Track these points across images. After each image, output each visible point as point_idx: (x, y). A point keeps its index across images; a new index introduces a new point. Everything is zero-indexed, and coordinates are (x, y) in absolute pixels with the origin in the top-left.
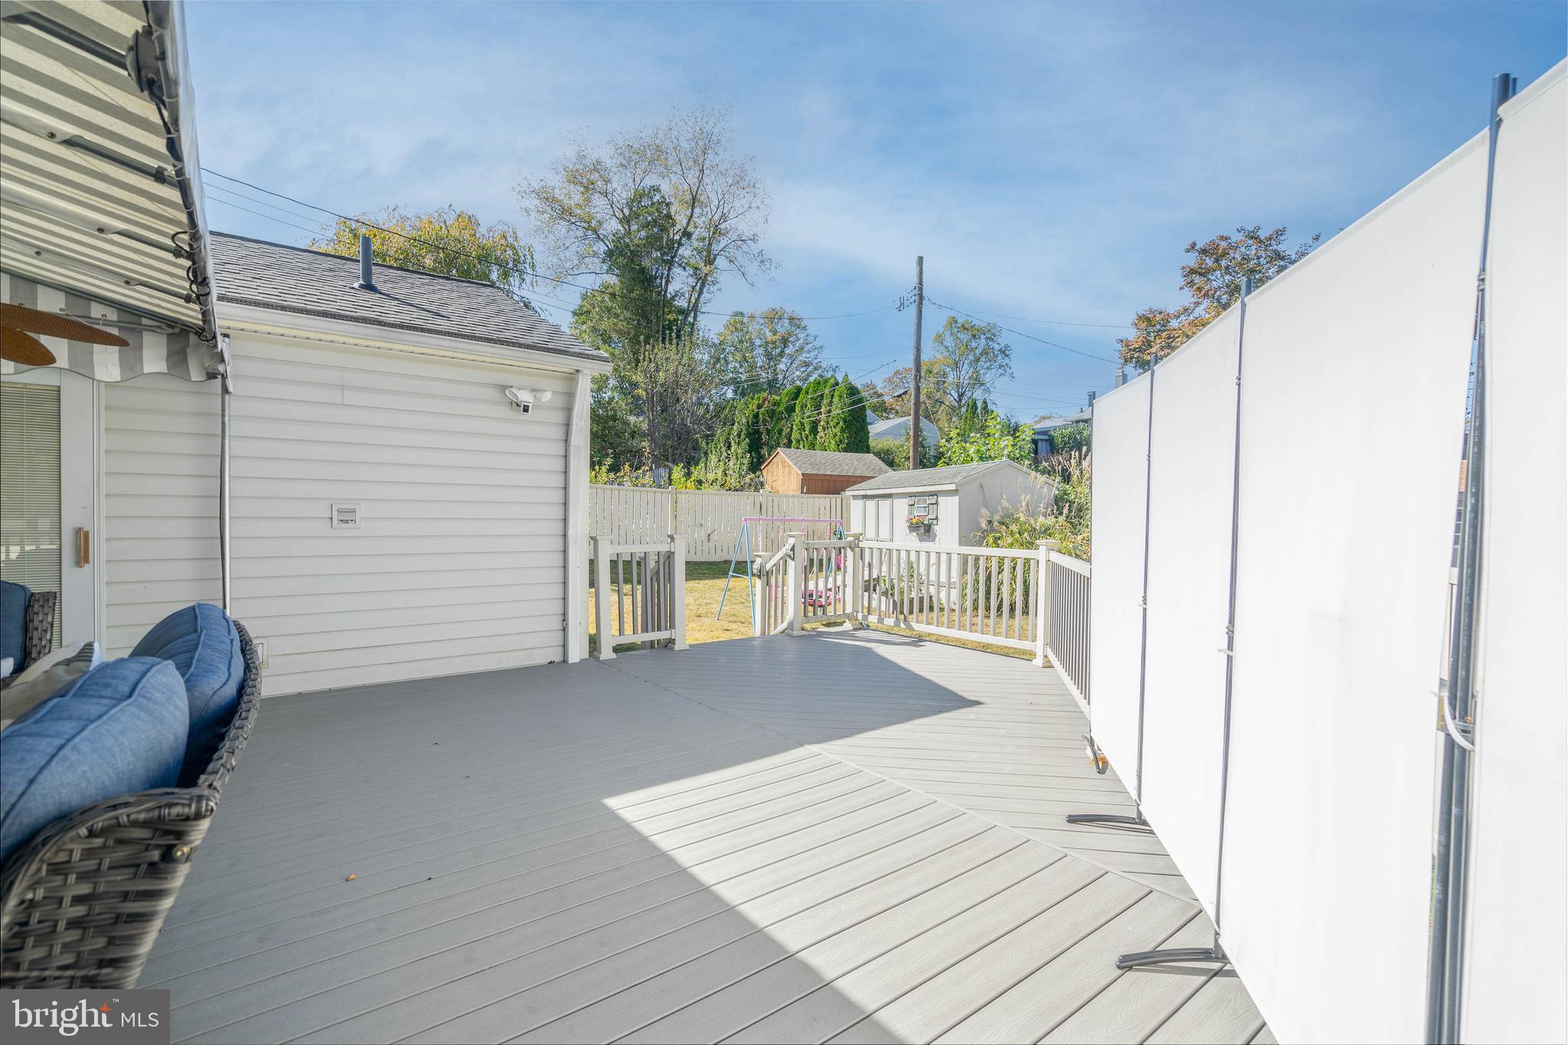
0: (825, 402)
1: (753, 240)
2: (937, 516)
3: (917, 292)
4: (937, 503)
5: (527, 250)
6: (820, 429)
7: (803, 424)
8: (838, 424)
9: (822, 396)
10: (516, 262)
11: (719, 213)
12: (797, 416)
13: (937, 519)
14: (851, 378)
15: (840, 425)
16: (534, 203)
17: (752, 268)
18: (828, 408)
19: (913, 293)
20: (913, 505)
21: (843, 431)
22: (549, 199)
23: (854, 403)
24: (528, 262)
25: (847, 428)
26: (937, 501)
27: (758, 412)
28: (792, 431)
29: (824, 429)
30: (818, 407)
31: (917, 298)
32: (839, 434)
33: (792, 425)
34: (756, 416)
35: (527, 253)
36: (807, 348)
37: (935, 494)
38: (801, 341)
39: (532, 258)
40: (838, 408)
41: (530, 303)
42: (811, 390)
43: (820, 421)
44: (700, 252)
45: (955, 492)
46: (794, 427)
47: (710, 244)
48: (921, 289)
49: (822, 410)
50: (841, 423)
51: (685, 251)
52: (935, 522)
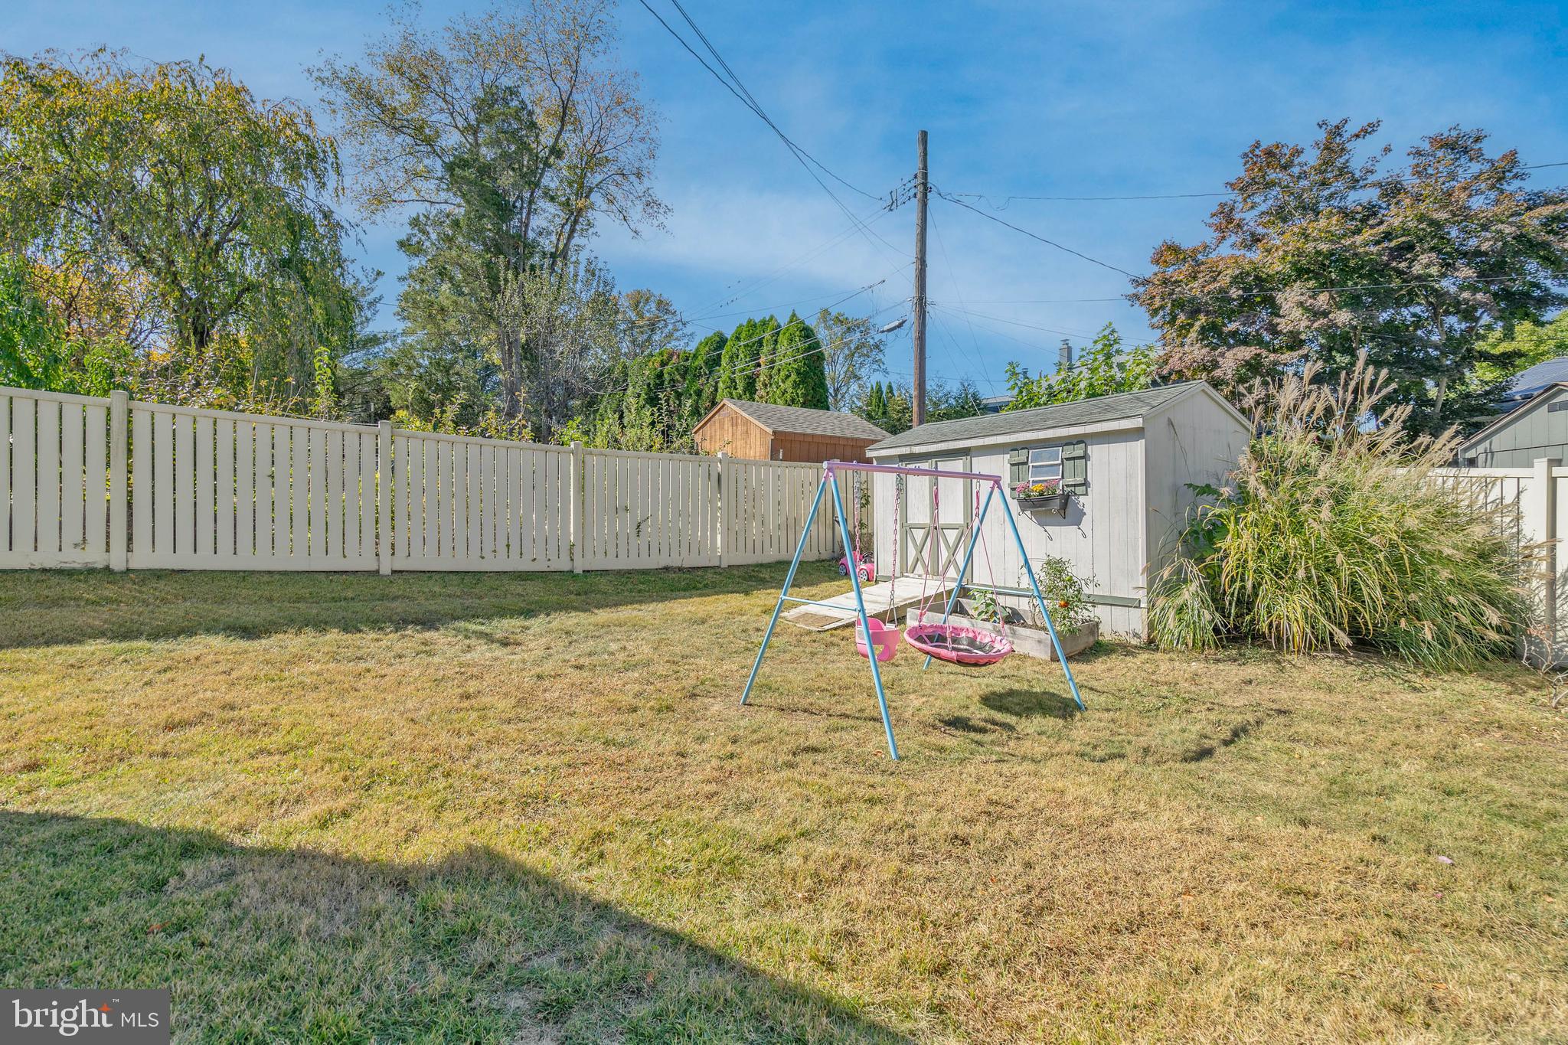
0: (765, 349)
1: (639, 175)
2: (1086, 479)
3: (920, 180)
4: (1085, 457)
5: (328, 145)
6: (759, 385)
7: (733, 381)
8: (788, 377)
9: (760, 342)
10: (311, 157)
11: (595, 138)
12: (723, 372)
13: (1085, 484)
14: (801, 316)
15: (790, 379)
16: (341, 97)
17: (636, 212)
18: (770, 357)
19: (913, 184)
20: (1025, 463)
21: (796, 385)
22: (364, 94)
23: (810, 348)
24: (330, 162)
25: (802, 382)
26: (1085, 452)
27: (662, 371)
28: (716, 390)
29: (765, 386)
30: (755, 355)
31: (921, 188)
32: (791, 390)
33: (717, 383)
34: (660, 376)
35: (329, 150)
36: (677, 334)
37: (1080, 440)
38: (670, 327)
39: (337, 158)
40: (787, 355)
41: (332, 212)
42: (743, 335)
43: (758, 376)
44: (570, 185)
45: (1136, 433)
46: (721, 385)
47: (583, 176)
48: (925, 176)
49: (761, 361)
50: (794, 376)
51: (550, 181)
52: (1080, 490)
